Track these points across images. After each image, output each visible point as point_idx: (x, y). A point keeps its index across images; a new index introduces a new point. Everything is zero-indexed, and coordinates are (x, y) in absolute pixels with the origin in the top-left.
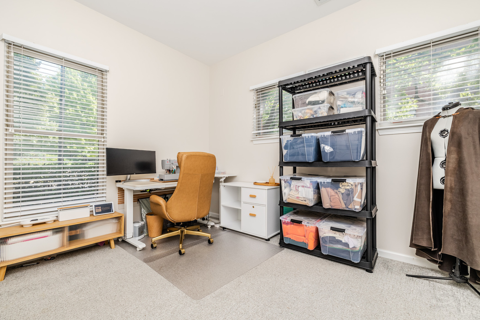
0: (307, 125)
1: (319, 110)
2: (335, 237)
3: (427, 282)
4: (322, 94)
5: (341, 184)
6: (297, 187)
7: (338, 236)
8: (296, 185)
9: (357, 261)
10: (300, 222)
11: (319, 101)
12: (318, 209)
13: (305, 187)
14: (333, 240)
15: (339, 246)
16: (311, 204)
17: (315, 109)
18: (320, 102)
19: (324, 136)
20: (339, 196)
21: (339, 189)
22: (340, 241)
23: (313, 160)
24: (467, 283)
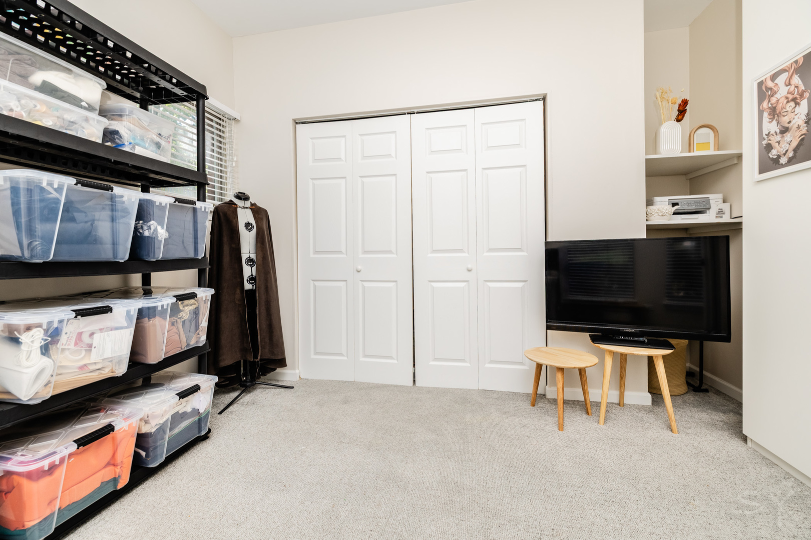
1: (83, 124)
2: (178, 412)
5: (183, 303)
6: (86, 336)
7: (186, 405)
8: (81, 333)
9: (205, 429)
10: (108, 430)
13: (110, 330)
14: (176, 419)
15: (184, 425)
16: (122, 370)
18: (84, 104)
19: (161, 204)
20: (178, 329)
21: (181, 314)
22: (185, 413)
23: (127, 257)
24: (256, 383)
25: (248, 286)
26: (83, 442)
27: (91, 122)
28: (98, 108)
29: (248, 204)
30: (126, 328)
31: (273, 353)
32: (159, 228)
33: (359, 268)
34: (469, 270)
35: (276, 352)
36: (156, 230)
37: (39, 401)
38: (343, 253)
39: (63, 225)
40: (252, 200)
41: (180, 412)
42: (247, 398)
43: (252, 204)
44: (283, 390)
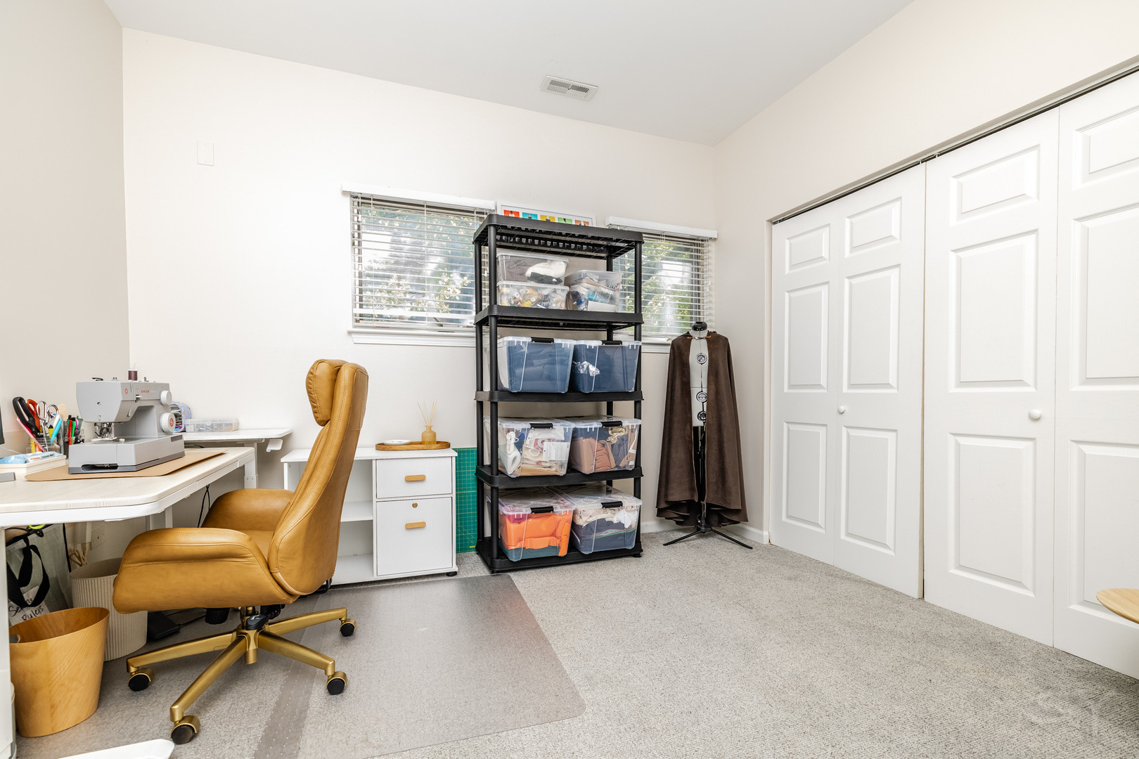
0: (541, 321)
1: (553, 295)
2: (604, 519)
3: (683, 544)
4: (556, 267)
5: (611, 429)
6: (539, 442)
7: (610, 516)
8: (537, 440)
9: (631, 545)
10: (550, 509)
11: (552, 278)
12: (574, 480)
13: (553, 440)
14: (603, 524)
15: (610, 532)
16: (563, 472)
17: (545, 292)
18: (554, 280)
19: (590, 347)
20: (607, 450)
21: (609, 439)
22: (611, 523)
23: (567, 390)
24: (712, 530)
25: (697, 422)
26: (536, 511)
27: (558, 292)
28: (563, 280)
29: (704, 334)
30: (564, 441)
31: (725, 500)
32: (591, 367)
33: (842, 408)
34: (1036, 419)
35: (728, 501)
36: (588, 368)
37: (515, 477)
38: (823, 388)
39: (527, 369)
40: (709, 329)
41: (607, 520)
42: (697, 542)
43: (709, 333)
44: (738, 546)
